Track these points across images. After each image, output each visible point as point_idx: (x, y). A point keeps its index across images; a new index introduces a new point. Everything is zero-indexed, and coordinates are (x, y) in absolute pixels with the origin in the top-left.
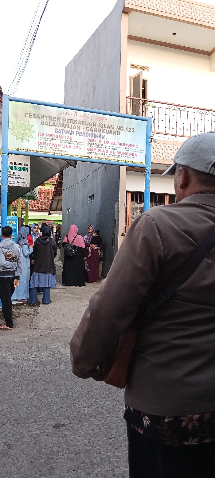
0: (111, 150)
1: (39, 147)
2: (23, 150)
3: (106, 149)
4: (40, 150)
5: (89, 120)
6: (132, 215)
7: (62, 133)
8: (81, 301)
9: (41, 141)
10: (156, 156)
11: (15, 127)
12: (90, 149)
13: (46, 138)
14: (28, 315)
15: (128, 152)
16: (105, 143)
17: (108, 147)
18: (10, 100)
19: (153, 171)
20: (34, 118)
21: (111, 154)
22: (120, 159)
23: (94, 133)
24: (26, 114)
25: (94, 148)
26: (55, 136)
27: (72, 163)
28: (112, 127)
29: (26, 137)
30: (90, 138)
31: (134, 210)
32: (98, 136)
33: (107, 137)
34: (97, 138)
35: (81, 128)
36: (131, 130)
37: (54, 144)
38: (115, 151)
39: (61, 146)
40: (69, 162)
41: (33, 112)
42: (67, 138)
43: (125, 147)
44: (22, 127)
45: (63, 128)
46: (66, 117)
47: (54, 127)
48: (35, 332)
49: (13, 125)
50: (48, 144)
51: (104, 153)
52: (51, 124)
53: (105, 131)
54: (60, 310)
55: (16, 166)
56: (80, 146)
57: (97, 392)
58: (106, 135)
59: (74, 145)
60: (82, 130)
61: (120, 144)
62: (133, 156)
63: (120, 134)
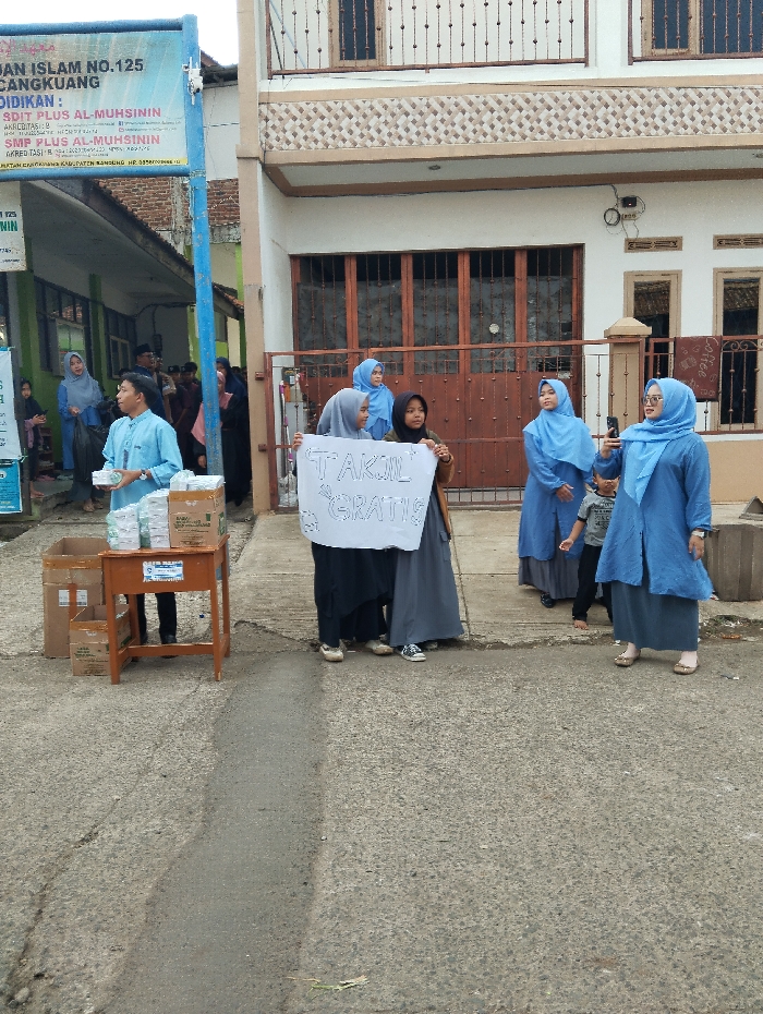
3: (61, 136)
12: (12, 142)
16: (57, 117)
17: (65, 129)
21: (77, 146)
22: (105, 159)
23: (19, 94)
25: (23, 137)
30: (11, 111)
32: (34, 100)
33: (60, 100)
34: (30, 109)
43: (120, 119)
51: (57, 148)
53: (52, 82)
58: (57, 94)
61: (98, 114)
62: (146, 145)
63: (98, 83)
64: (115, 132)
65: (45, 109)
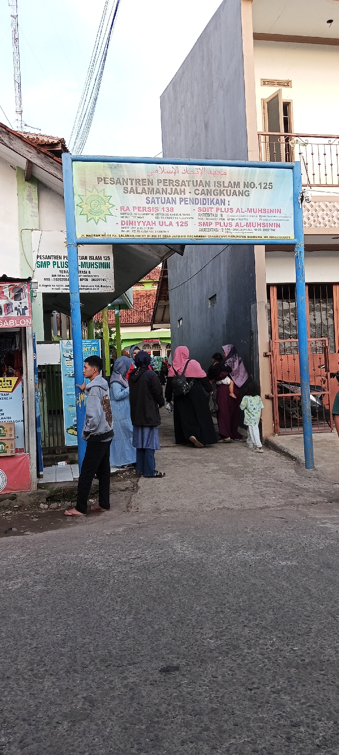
0: (238, 221)
1: (123, 230)
2: (99, 235)
3: (228, 222)
4: (124, 234)
5: (198, 178)
6: (281, 321)
7: (156, 203)
8: (206, 464)
9: (125, 220)
10: (312, 223)
11: (85, 201)
12: (202, 223)
13: (133, 213)
14: (124, 491)
15: (266, 222)
16: (226, 211)
17: (231, 218)
18: (73, 160)
19: (309, 248)
20: (112, 184)
21: (237, 228)
22: (252, 235)
23: (206, 197)
24: (99, 179)
25: (208, 221)
26: (147, 210)
27: (178, 248)
28: (237, 184)
29: (102, 216)
30: (202, 206)
31: (283, 313)
32: (215, 201)
33: (229, 202)
34: (212, 206)
35: (187, 192)
36: (267, 187)
37: (146, 222)
38: (244, 223)
39: (157, 223)
40: (172, 247)
41: (110, 176)
42: (166, 210)
43: (260, 214)
44: (94, 200)
45: (158, 195)
46: (162, 177)
47: (144, 196)
48: (135, 518)
49: (81, 198)
50: (137, 223)
51: (226, 228)
52: (140, 191)
53: (225, 192)
54: (173, 481)
55: (92, 261)
56: (186, 220)
57: (230, 613)
58: (227, 198)
59: (177, 220)
60: (187, 195)
61: (250, 211)
62: (273, 228)
63: (249, 194)
64: (257, 220)
65: (220, 207)
